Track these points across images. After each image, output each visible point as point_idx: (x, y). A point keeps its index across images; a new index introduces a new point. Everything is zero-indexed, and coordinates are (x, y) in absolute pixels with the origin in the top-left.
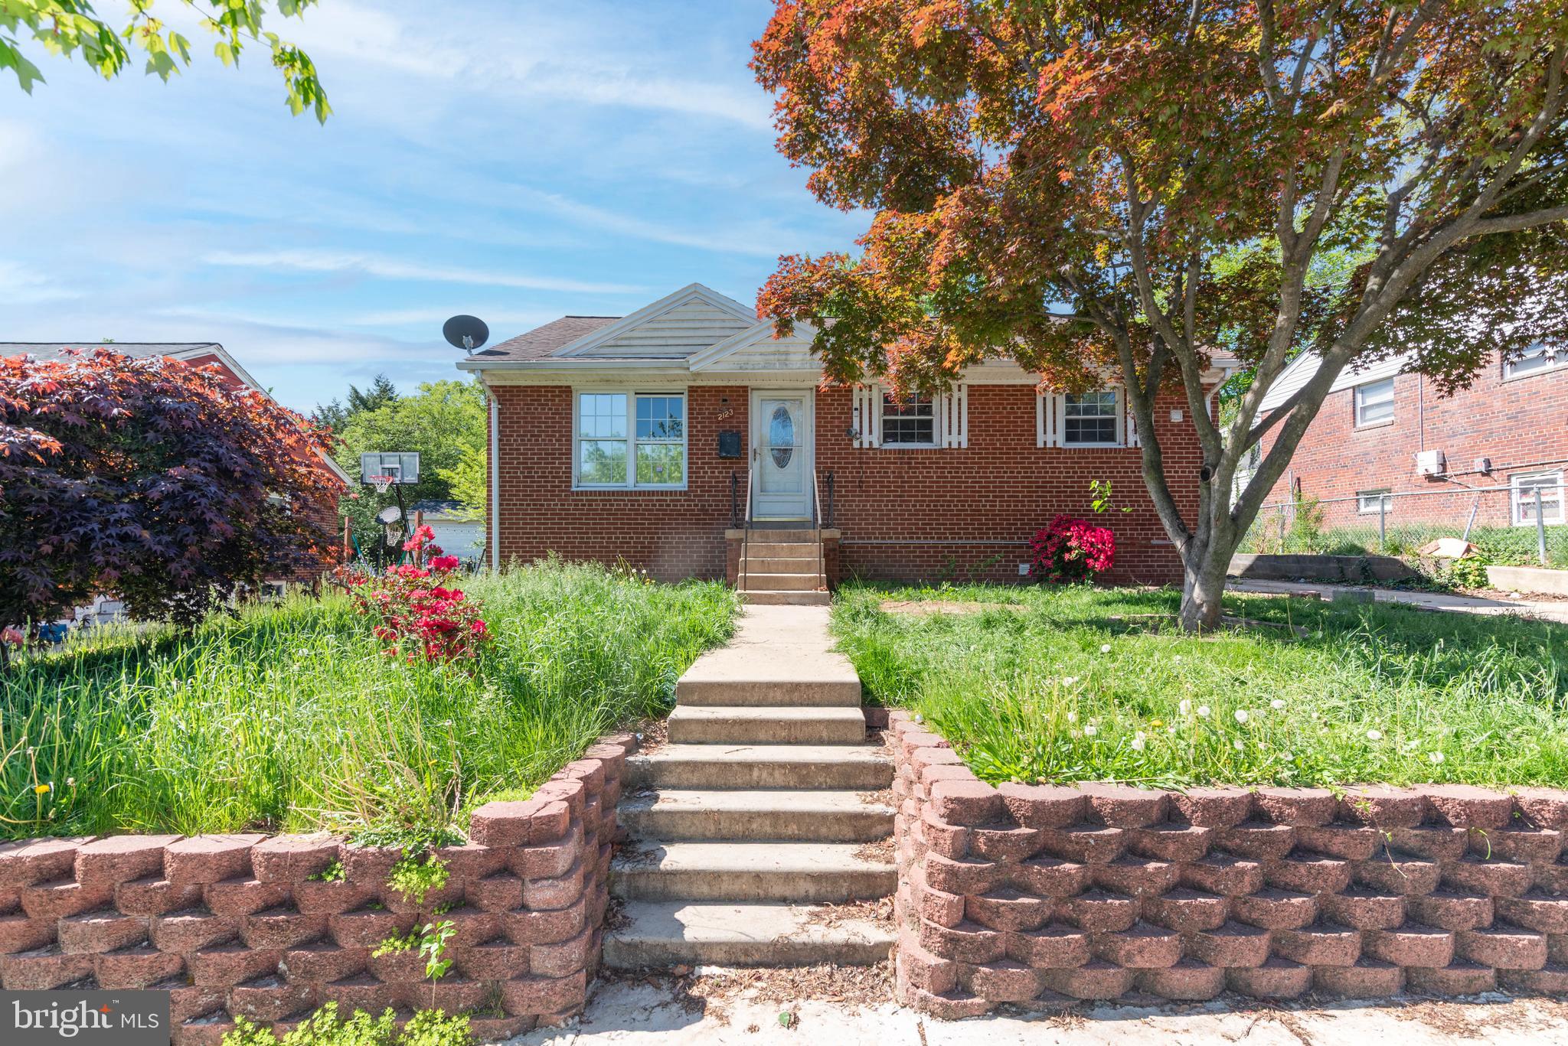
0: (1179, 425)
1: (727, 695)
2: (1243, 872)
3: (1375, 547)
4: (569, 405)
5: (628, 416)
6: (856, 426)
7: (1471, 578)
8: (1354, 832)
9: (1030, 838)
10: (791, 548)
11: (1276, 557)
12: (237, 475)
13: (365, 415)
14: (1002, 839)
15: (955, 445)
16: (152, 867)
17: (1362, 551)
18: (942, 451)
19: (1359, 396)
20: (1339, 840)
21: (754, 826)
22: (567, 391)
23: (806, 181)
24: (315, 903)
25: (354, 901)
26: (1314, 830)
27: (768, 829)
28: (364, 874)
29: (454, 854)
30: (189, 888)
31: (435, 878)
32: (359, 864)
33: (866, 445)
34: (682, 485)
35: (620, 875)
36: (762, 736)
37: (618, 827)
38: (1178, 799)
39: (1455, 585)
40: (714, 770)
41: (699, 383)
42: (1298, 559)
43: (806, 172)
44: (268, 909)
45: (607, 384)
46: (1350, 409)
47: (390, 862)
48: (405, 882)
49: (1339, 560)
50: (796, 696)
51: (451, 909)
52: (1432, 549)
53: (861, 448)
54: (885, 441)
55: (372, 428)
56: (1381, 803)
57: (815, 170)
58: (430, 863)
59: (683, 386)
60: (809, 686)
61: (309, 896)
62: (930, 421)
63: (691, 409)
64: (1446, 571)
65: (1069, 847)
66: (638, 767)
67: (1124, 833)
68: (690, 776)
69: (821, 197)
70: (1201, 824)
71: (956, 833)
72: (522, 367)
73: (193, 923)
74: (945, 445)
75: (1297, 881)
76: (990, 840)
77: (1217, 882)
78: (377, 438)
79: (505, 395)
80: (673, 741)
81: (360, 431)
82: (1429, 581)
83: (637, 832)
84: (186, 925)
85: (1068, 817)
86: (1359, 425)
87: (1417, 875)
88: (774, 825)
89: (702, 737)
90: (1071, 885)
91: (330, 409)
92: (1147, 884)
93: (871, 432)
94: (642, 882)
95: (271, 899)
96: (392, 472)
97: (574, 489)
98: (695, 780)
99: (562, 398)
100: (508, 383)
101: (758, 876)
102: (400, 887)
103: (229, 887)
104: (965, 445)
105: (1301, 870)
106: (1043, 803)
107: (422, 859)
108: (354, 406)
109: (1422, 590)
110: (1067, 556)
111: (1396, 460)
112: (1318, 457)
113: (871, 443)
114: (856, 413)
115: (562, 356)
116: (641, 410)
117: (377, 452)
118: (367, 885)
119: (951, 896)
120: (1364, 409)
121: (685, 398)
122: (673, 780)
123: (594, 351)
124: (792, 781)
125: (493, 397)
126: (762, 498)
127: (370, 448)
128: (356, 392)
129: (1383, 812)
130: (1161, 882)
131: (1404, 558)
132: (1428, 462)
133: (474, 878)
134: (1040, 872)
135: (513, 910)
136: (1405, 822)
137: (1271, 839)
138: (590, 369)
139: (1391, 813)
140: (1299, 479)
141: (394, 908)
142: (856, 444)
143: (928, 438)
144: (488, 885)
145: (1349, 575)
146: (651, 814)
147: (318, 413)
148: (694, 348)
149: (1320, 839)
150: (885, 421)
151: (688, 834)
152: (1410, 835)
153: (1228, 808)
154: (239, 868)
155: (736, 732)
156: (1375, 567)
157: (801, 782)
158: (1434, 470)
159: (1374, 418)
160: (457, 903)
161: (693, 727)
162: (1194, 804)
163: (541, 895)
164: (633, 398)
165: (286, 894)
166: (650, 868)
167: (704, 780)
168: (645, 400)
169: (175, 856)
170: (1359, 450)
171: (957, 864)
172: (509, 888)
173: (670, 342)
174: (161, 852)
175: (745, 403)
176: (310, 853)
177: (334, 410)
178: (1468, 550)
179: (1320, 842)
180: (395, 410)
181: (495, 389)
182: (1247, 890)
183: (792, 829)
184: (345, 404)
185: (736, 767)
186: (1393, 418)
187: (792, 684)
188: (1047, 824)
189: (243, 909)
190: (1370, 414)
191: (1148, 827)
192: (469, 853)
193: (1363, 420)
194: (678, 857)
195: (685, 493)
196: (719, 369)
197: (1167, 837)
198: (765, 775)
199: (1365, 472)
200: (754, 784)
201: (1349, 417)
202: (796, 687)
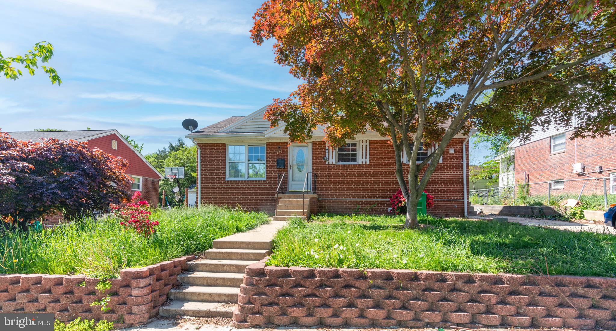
0: (453, 154)
1: (228, 245)
2: (327, 291)
3: (546, 203)
4: (225, 150)
5: (245, 153)
6: (327, 156)
7: (577, 215)
8: (362, 281)
9: (268, 280)
10: (297, 201)
11: (510, 207)
12: (91, 175)
13: (174, 153)
14: (259, 280)
15: (364, 163)
16: (38, 281)
17: (541, 204)
18: (359, 165)
19: (552, 141)
20: (358, 283)
21: (218, 282)
22: (224, 145)
23: (289, 71)
24: (78, 292)
25: (88, 292)
26: (353, 280)
27: (222, 283)
28: (90, 285)
29: (113, 280)
30: (47, 287)
31: (107, 286)
32: (89, 282)
33: (331, 163)
34: (264, 178)
35: (172, 293)
36: (233, 258)
37: (177, 281)
38: (314, 271)
39: (571, 218)
40: (213, 267)
41: (270, 141)
42: (518, 207)
43: (288, 68)
44: (66, 293)
45: (238, 142)
46: (549, 146)
47: (96, 282)
48: (100, 287)
49: (532, 208)
50: (249, 246)
51: (111, 295)
52: (565, 203)
53: (329, 164)
54: (338, 161)
55: (176, 158)
56: (372, 272)
57: (291, 67)
58: (106, 282)
59: (264, 142)
60: (254, 243)
61: (76, 290)
62: (356, 154)
63: (267, 151)
64: (569, 212)
65: (279, 283)
66: (190, 265)
67: (296, 279)
68: (206, 268)
69: (295, 76)
70: (319, 277)
71: (247, 278)
72: (207, 137)
73: (47, 295)
74: (360, 163)
75: (343, 294)
76: (256, 280)
77: (319, 294)
78: (178, 161)
79: (202, 147)
80: (206, 259)
81: (171, 159)
82: (563, 216)
83: (184, 283)
84: (45, 296)
85: (280, 274)
86: (552, 152)
87: (378, 293)
88: (224, 282)
89: (215, 257)
90: (277, 293)
91: (162, 151)
92: (299, 294)
93: (332, 158)
94: (178, 295)
95: (67, 291)
96: (175, 174)
97: (226, 180)
98: (207, 269)
99: (222, 147)
100: (204, 142)
101: (211, 295)
102: (98, 288)
103: (56, 287)
104: (368, 163)
105: (345, 291)
106: (273, 270)
107: (105, 281)
108: (170, 150)
109: (560, 220)
110: (400, 205)
111: (566, 167)
112: (536, 166)
113: (332, 162)
114: (327, 151)
115: (222, 132)
116: (250, 151)
117: (177, 167)
118: (91, 288)
119: (244, 295)
120: (555, 146)
121: (265, 146)
122: (201, 269)
123: (233, 130)
124: (236, 270)
125: (199, 148)
126: (293, 183)
127: (175, 165)
128: (171, 145)
129: (372, 275)
130: (303, 293)
131: (555, 207)
132: (577, 168)
133: (118, 287)
134: (268, 289)
135: (128, 296)
136: (379, 278)
137: (337, 282)
138: (230, 137)
139: (375, 276)
140: (528, 175)
141: (97, 294)
142: (327, 163)
143: (355, 160)
144: (122, 289)
145: (536, 214)
146: (188, 278)
147: (158, 153)
148: (266, 129)
149: (353, 282)
150: (339, 154)
151: (199, 284)
152: (380, 282)
153: (327, 273)
154: (59, 282)
155: (226, 256)
156: (544, 211)
157: (239, 271)
158: (580, 171)
159: (558, 150)
160: (114, 294)
161: (212, 254)
162: (318, 272)
163: (135, 292)
164: (247, 147)
165: (71, 290)
166: (180, 291)
167: (210, 269)
168: (252, 148)
169: (44, 278)
170: (552, 163)
171: (246, 286)
172: (128, 290)
173: (260, 126)
174: (41, 277)
175: (287, 148)
176: (77, 279)
177: (164, 152)
178: (578, 204)
179: (353, 284)
180: (184, 151)
181: (199, 145)
182: (328, 296)
183: (229, 283)
184: (168, 149)
185: (219, 266)
186: (565, 150)
187: (248, 242)
188: (274, 276)
189: (60, 293)
190: (557, 148)
191: (303, 278)
192: (117, 280)
193: (554, 151)
194: (191, 289)
195: (265, 181)
196: (275, 136)
197: (307, 280)
198: (228, 268)
199: (554, 172)
200: (225, 271)
201: (548, 149)
202: (249, 243)
